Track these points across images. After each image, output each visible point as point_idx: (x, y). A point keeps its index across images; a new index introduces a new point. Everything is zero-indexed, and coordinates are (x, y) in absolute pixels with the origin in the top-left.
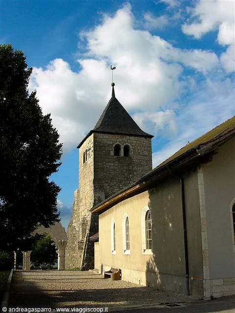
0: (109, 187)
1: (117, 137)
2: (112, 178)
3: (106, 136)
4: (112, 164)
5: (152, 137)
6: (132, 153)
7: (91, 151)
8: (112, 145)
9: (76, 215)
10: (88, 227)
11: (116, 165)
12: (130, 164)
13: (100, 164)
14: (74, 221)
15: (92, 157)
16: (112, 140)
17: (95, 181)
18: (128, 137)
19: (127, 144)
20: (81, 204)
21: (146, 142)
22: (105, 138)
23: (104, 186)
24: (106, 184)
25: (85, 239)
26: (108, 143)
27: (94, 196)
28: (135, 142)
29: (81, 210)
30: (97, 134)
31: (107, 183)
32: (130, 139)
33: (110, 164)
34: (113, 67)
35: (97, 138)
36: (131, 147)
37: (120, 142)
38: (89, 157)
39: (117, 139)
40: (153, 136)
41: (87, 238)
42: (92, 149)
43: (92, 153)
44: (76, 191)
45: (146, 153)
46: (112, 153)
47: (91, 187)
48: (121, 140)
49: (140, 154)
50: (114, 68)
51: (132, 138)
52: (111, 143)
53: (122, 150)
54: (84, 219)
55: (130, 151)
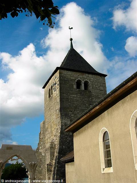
0: (73, 115)
1: (78, 74)
2: (76, 108)
3: (70, 73)
4: (75, 96)
5: (105, 76)
6: (91, 87)
7: (56, 85)
8: (75, 80)
9: (42, 143)
10: (57, 150)
11: (79, 96)
12: (90, 96)
13: (65, 95)
14: (40, 148)
15: (58, 89)
16: (74, 76)
17: (61, 109)
18: (87, 75)
19: (86, 80)
20: (47, 133)
21: (101, 79)
22: (69, 74)
23: (69, 114)
24: (70, 113)
25: (54, 161)
26: (71, 78)
27: (61, 122)
28: (93, 79)
29: (47, 138)
30: (62, 71)
31: (72, 111)
32: (88, 77)
33: (74, 95)
34: (70, 28)
35: (62, 74)
36: (90, 83)
37: (81, 78)
38: (55, 90)
39: (78, 76)
40: (107, 75)
41: (56, 160)
42: (58, 83)
43: (58, 87)
44: (42, 123)
45: (102, 88)
46: (75, 87)
47: (58, 115)
48: (81, 77)
49: (97, 89)
50: (72, 28)
51: (90, 76)
52: (74, 78)
53: (83, 85)
54: (52, 143)
55: (89, 86)
